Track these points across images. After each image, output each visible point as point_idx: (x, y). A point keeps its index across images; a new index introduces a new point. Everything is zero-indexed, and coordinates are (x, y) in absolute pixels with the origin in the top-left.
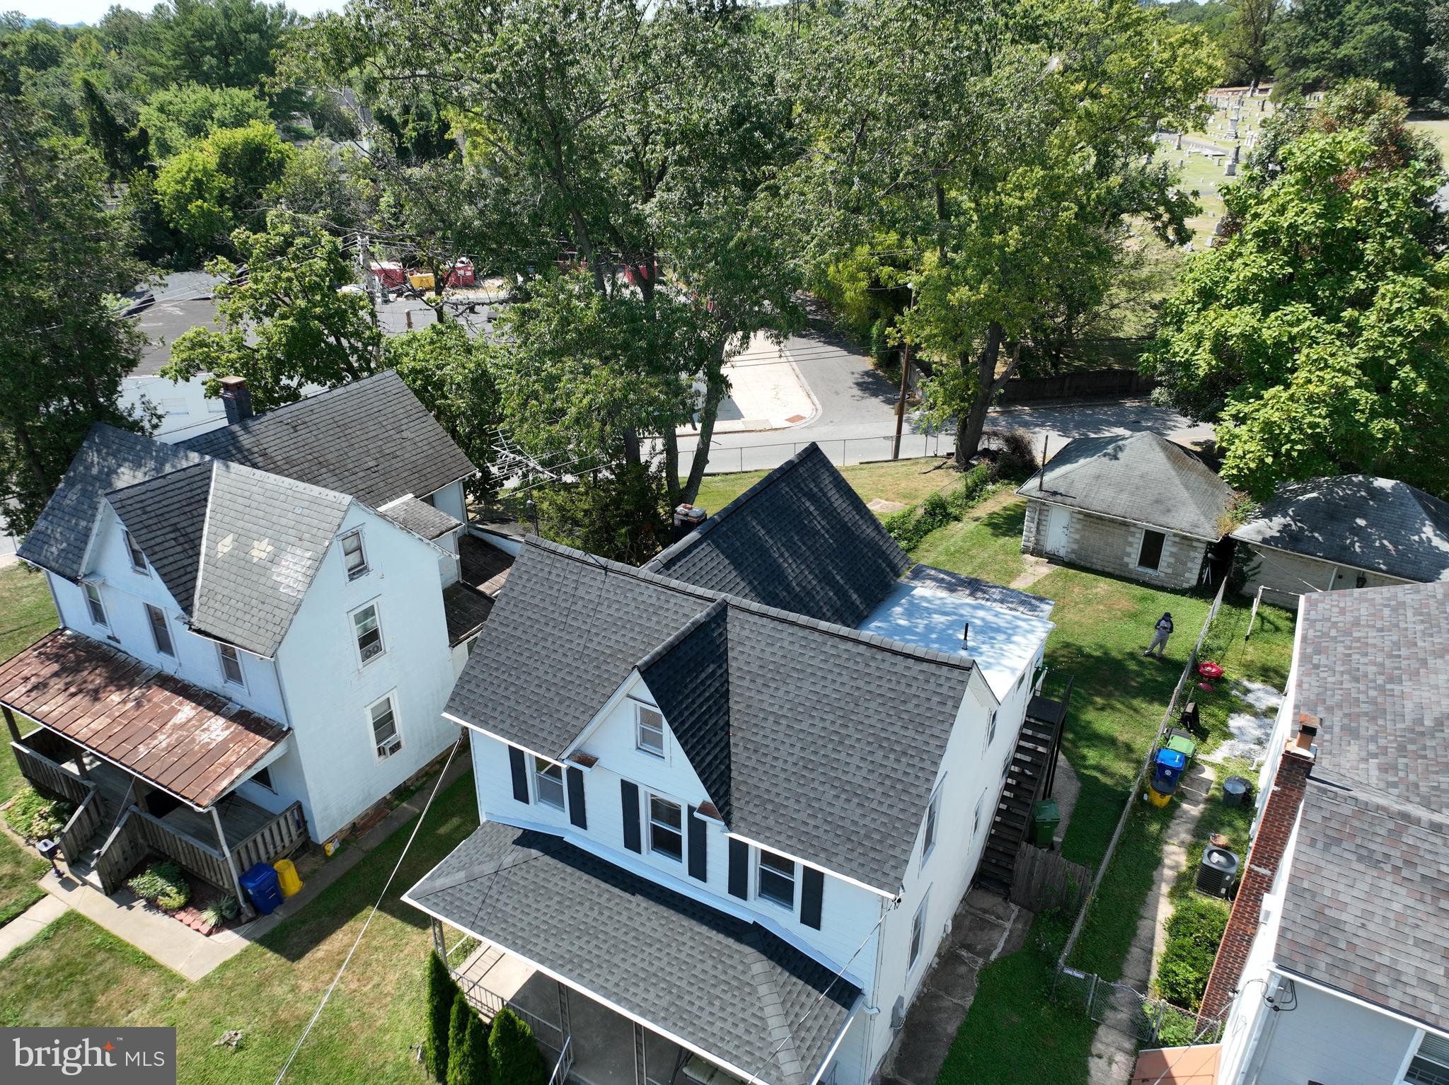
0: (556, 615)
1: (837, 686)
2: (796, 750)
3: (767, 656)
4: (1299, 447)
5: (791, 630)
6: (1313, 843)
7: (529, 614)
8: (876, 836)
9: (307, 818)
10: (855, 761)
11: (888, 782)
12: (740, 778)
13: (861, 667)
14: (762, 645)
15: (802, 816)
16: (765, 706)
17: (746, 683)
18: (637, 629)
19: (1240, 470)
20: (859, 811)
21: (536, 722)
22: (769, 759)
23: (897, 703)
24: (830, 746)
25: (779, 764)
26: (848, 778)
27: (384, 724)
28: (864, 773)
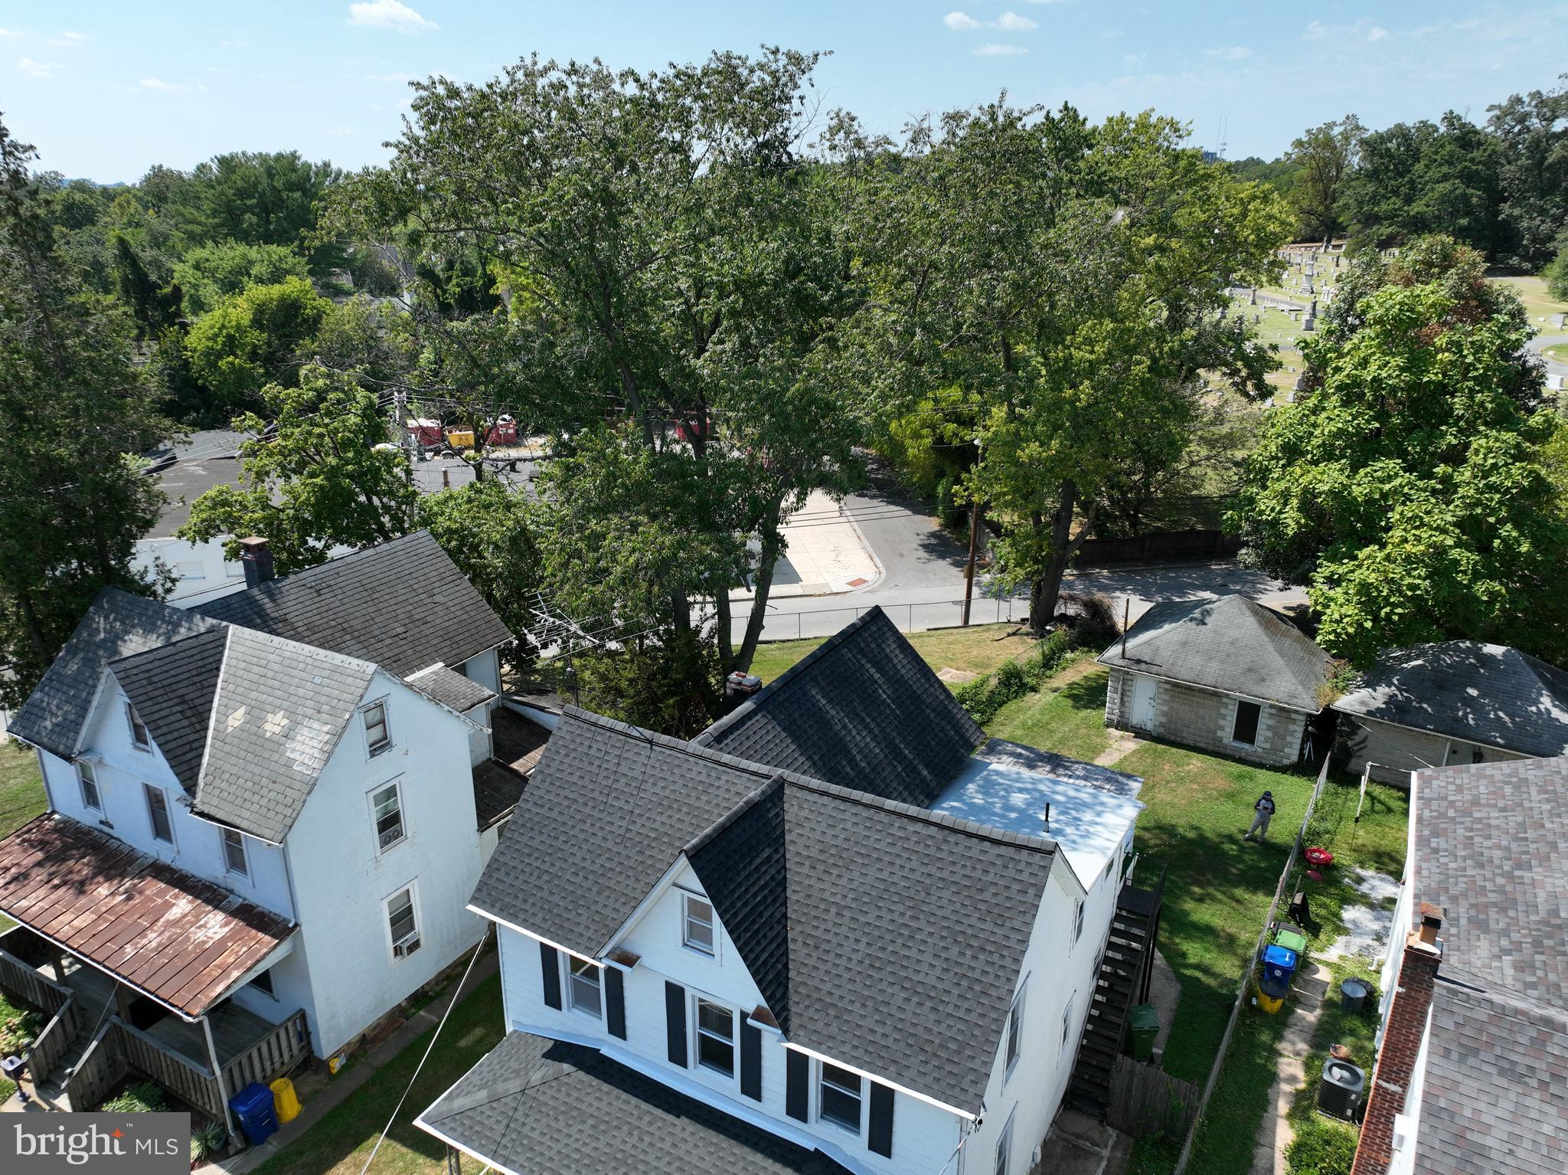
0: (596, 794)
1: (906, 873)
2: (862, 946)
3: (828, 839)
4: (1399, 610)
5: (854, 809)
6: (1447, 1053)
7: (567, 793)
8: (953, 1046)
9: (310, 1029)
10: (928, 958)
11: (965, 983)
12: (799, 979)
13: (932, 851)
14: (823, 827)
15: (869, 1023)
16: (826, 895)
17: (805, 870)
18: (685, 809)
19: (1338, 635)
20: (933, 1016)
21: (573, 914)
22: (831, 957)
23: (973, 892)
24: (899, 941)
25: (843, 962)
26: (921, 977)
27: (402, 919)
28: (938, 972)
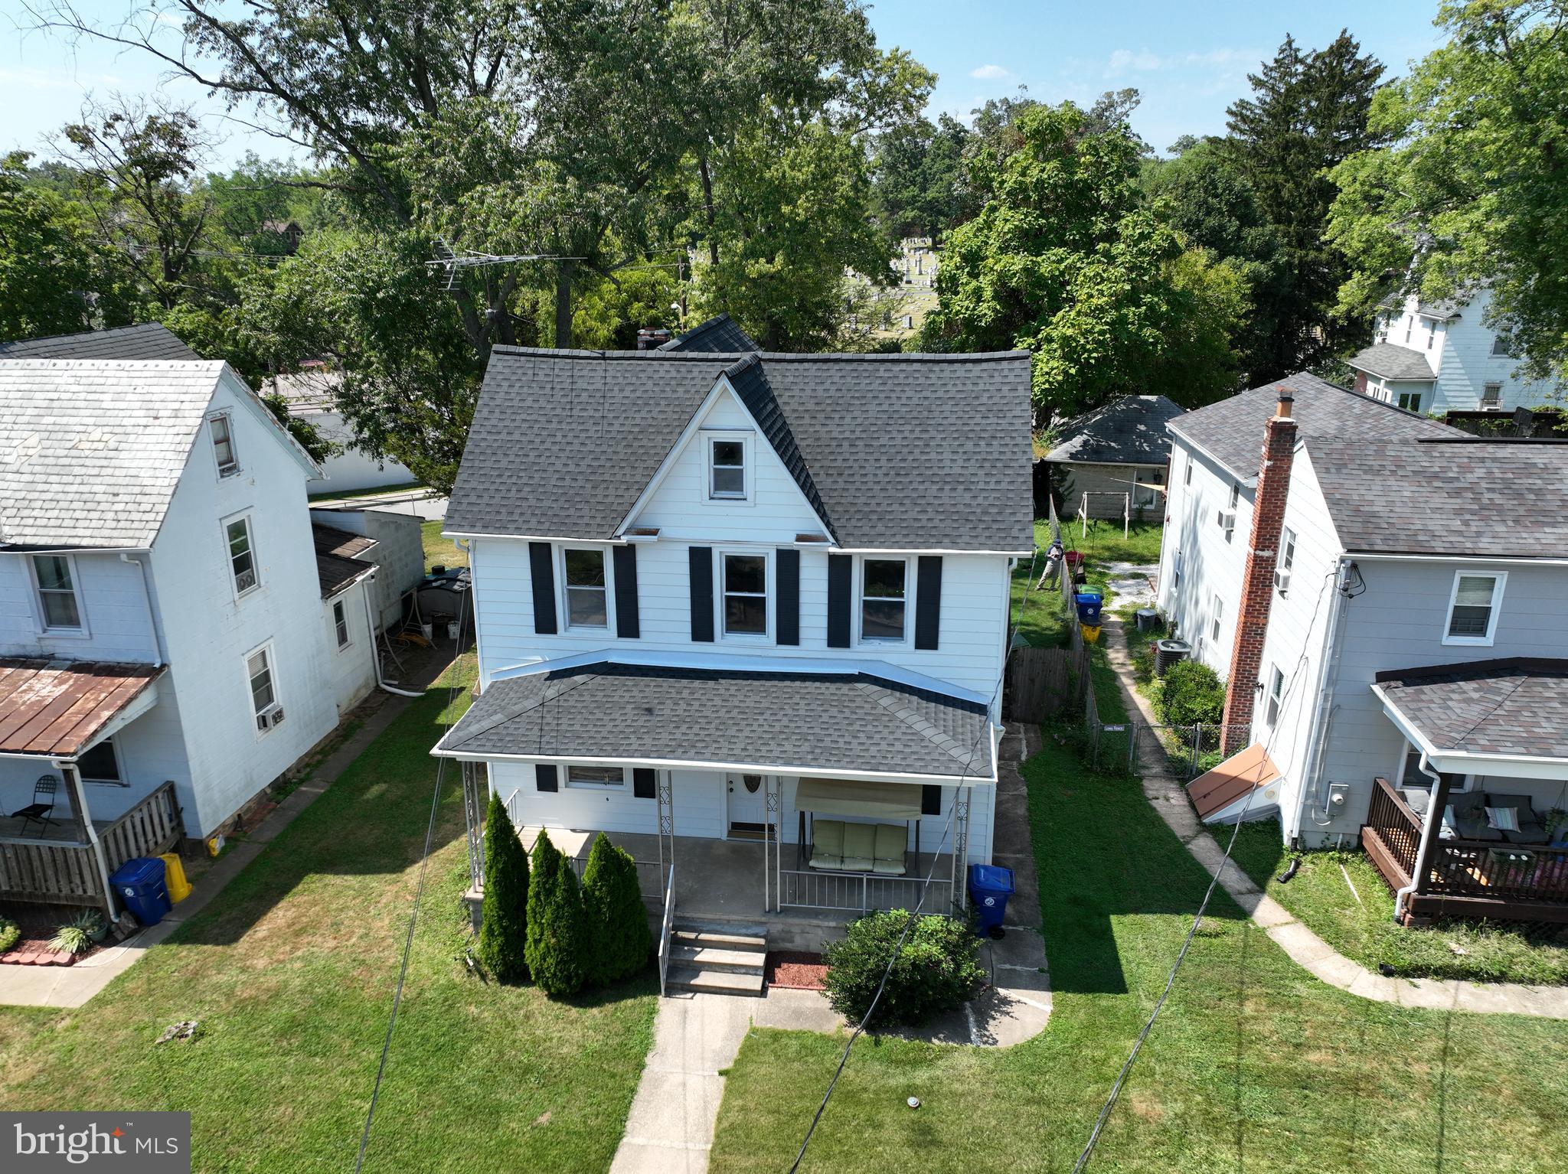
0: (558, 411)
1: (904, 401)
2: (883, 463)
3: (820, 393)
4: (1095, 355)
5: (837, 367)
6: (1328, 470)
7: (524, 416)
8: (994, 510)
9: (181, 803)
10: (947, 456)
11: (987, 464)
12: (833, 501)
13: (921, 380)
14: (812, 385)
15: (913, 515)
16: (835, 435)
17: (807, 421)
18: (663, 402)
19: (1051, 384)
20: (968, 495)
21: (572, 511)
22: (857, 478)
23: (969, 401)
24: (917, 451)
25: (870, 478)
26: (947, 471)
27: (262, 686)
28: (960, 463)
